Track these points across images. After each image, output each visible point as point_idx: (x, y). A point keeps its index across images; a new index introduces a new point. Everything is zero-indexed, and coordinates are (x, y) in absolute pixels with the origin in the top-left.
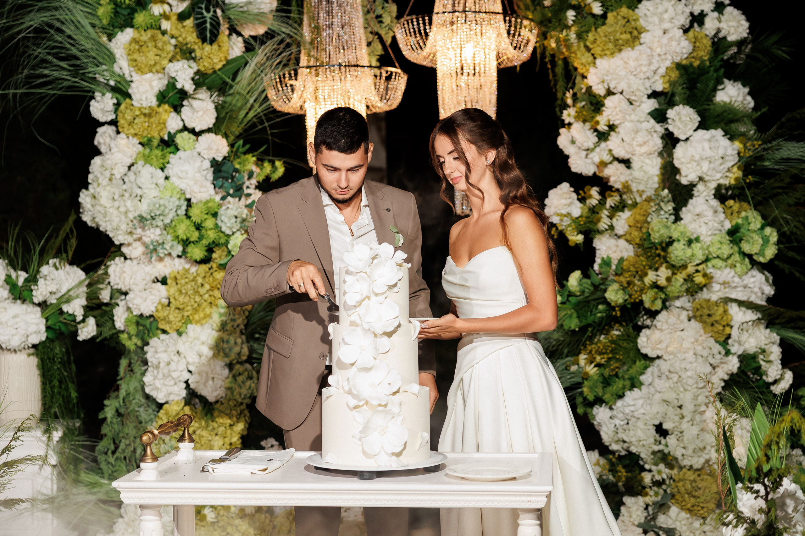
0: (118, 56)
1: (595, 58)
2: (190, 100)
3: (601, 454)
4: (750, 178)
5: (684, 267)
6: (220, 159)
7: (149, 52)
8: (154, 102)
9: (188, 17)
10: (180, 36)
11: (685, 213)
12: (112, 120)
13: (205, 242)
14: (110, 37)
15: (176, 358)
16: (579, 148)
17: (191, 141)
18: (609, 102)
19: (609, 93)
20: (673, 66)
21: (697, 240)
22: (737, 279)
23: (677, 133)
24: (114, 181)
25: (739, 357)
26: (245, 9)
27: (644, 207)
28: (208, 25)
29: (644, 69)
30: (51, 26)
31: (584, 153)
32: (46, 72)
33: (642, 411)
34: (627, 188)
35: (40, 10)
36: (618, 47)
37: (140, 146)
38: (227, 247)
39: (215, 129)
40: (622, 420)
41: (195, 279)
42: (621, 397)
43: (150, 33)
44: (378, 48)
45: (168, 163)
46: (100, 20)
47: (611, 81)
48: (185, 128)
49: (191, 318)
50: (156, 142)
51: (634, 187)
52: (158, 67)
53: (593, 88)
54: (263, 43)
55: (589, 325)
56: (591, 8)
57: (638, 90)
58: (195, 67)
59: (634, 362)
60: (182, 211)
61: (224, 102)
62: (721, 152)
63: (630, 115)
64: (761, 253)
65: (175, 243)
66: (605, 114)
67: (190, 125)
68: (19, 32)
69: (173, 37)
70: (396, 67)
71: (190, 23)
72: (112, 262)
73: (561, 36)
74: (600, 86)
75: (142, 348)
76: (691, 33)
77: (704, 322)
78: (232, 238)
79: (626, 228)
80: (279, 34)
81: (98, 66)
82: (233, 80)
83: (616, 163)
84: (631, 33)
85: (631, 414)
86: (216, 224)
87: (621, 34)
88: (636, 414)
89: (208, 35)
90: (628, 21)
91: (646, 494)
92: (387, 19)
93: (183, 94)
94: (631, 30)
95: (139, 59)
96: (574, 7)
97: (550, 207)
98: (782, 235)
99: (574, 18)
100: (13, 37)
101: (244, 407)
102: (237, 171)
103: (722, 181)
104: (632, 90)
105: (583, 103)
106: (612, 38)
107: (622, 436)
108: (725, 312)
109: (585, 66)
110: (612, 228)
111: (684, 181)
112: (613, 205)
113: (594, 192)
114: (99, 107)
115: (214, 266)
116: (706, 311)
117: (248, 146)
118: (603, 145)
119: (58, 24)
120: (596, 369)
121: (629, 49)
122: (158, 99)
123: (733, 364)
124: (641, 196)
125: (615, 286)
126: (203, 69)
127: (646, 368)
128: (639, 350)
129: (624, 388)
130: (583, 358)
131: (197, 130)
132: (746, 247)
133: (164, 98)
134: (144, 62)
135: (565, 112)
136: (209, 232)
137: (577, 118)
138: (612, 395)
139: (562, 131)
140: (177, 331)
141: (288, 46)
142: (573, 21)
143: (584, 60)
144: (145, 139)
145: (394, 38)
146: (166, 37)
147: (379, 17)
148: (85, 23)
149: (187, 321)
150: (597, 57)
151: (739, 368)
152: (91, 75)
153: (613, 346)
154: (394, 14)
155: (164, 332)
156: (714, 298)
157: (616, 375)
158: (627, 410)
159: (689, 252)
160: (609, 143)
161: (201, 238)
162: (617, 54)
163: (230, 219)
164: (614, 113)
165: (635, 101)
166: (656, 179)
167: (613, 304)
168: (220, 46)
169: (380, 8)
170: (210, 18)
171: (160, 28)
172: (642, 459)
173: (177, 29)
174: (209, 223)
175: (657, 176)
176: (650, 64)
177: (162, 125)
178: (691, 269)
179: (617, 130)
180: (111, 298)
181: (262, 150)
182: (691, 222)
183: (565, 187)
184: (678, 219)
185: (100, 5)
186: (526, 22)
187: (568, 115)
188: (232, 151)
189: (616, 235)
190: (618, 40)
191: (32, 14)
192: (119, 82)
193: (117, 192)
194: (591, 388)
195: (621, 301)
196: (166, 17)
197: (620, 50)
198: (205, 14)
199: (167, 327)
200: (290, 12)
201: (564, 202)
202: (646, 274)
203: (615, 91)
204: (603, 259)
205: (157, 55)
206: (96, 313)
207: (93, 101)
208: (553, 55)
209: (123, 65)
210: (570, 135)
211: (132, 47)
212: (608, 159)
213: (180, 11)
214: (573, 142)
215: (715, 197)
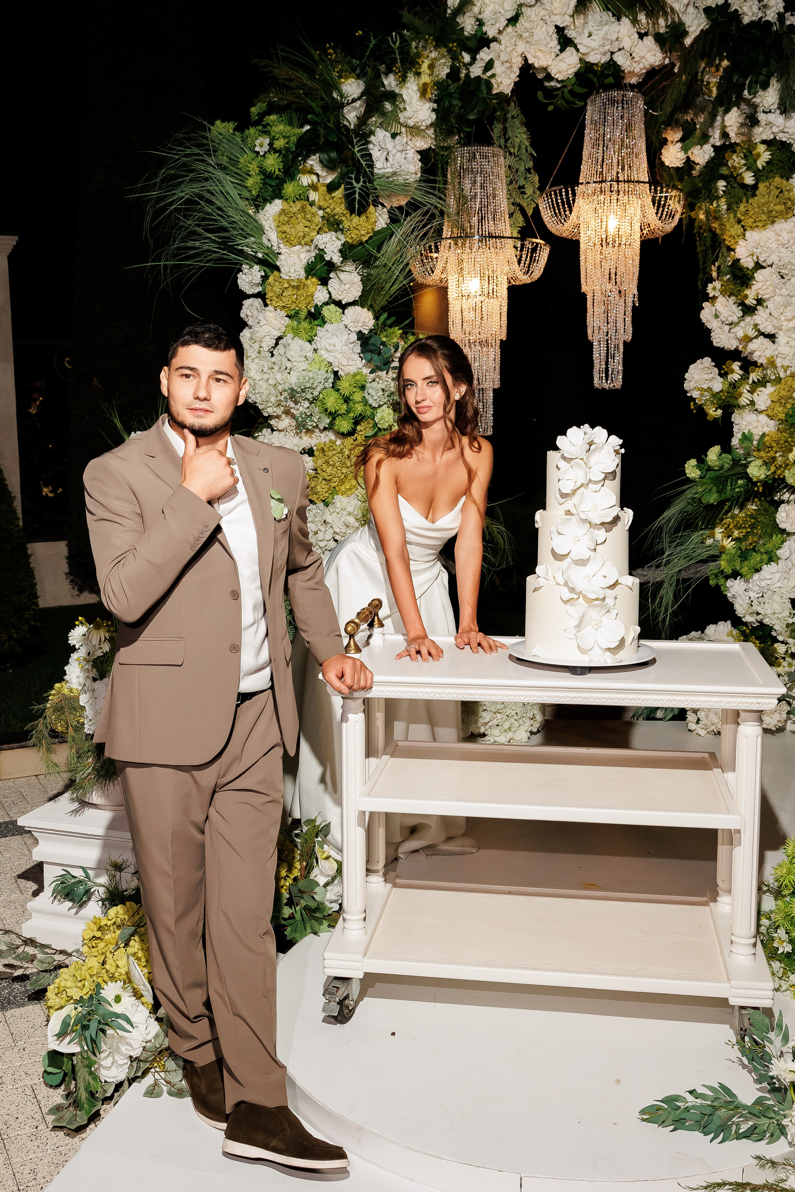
0: (266, 228)
1: (745, 230)
2: (338, 272)
3: (734, 625)
6: (366, 332)
7: (298, 224)
8: (303, 274)
9: (337, 187)
10: (328, 207)
12: (259, 292)
13: (352, 415)
14: (259, 208)
15: (322, 528)
16: (723, 322)
17: (338, 313)
18: (759, 275)
19: (759, 266)
24: (262, 354)
26: (391, 179)
27: (789, 383)
28: (357, 196)
30: (201, 197)
31: (728, 327)
32: (197, 244)
33: (779, 584)
34: (772, 363)
35: (191, 181)
36: (771, 219)
37: (287, 319)
38: (373, 419)
39: (360, 302)
40: (757, 594)
41: (341, 452)
42: (758, 570)
43: (299, 205)
44: (520, 221)
45: (316, 335)
46: (250, 191)
47: (760, 254)
48: (332, 301)
49: (337, 489)
50: (303, 314)
51: (779, 362)
52: (307, 239)
53: (741, 261)
54: (408, 214)
55: (727, 500)
56: (743, 178)
58: (342, 239)
59: (771, 536)
60: (329, 384)
61: (369, 275)
63: (780, 289)
65: (323, 416)
66: (754, 288)
67: (336, 297)
68: (171, 203)
69: (320, 208)
70: (537, 238)
71: (339, 193)
72: (260, 433)
73: (711, 207)
74: (749, 259)
78: (379, 410)
79: (769, 402)
80: (425, 206)
81: (246, 238)
82: (379, 251)
83: (762, 337)
84: (785, 204)
85: (767, 587)
86: (364, 397)
87: (775, 205)
88: (772, 588)
89: (357, 206)
90: (782, 191)
91: (779, 665)
92: (529, 191)
93: (331, 266)
94: (785, 201)
95: (288, 230)
96: (722, 177)
97: (691, 381)
99: (724, 189)
100: (164, 209)
102: (384, 344)
104: (782, 263)
105: (729, 276)
106: (765, 209)
107: (756, 608)
109: (734, 238)
110: (752, 403)
112: (756, 380)
113: (736, 366)
114: (247, 280)
115: (359, 438)
117: (393, 319)
118: (748, 319)
119: (208, 196)
120: (733, 542)
121: (782, 220)
122: (306, 271)
124: (785, 371)
125: (759, 462)
126: (350, 241)
127: (783, 542)
128: (778, 525)
129: (762, 561)
130: (719, 532)
131: (343, 303)
133: (312, 270)
134: (293, 233)
135: (710, 286)
136: (357, 405)
137: (723, 292)
138: (749, 569)
139: (706, 305)
140: (324, 501)
141: (433, 216)
142: (723, 191)
143: (733, 232)
144: (293, 312)
145: (537, 210)
146: (314, 209)
147: (521, 187)
148: (234, 193)
149: (334, 491)
150: (748, 229)
152: (240, 247)
153: (753, 521)
154: (537, 185)
157: (754, 550)
158: (763, 584)
160: (755, 317)
161: (348, 411)
162: (769, 226)
163: (377, 391)
164: (765, 287)
165: (786, 274)
167: (755, 480)
168: (367, 217)
169: (523, 178)
170: (359, 189)
171: (308, 200)
172: (775, 630)
173: (325, 200)
174: (357, 397)
177: (310, 298)
179: (764, 304)
181: (406, 322)
183: (707, 361)
185: (249, 175)
186: (674, 193)
187: (713, 289)
188: (377, 324)
189: (756, 410)
190: (771, 211)
191: (183, 185)
192: (267, 255)
193: (266, 365)
194: (729, 562)
195: (763, 477)
196: (313, 187)
197: (773, 222)
198: (355, 184)
200: (435, 181)
201: (706, 376)
202: (790, 450)
203: (764, 264)
204: (744, 433)
205: (306, 227)
207: (241, 273)
208: (700, 228)
209: (272, 237)
210: (713, 309)
211: (281, 219)
212: (752, 333)
213: (329, 180)
214: (717, 316)
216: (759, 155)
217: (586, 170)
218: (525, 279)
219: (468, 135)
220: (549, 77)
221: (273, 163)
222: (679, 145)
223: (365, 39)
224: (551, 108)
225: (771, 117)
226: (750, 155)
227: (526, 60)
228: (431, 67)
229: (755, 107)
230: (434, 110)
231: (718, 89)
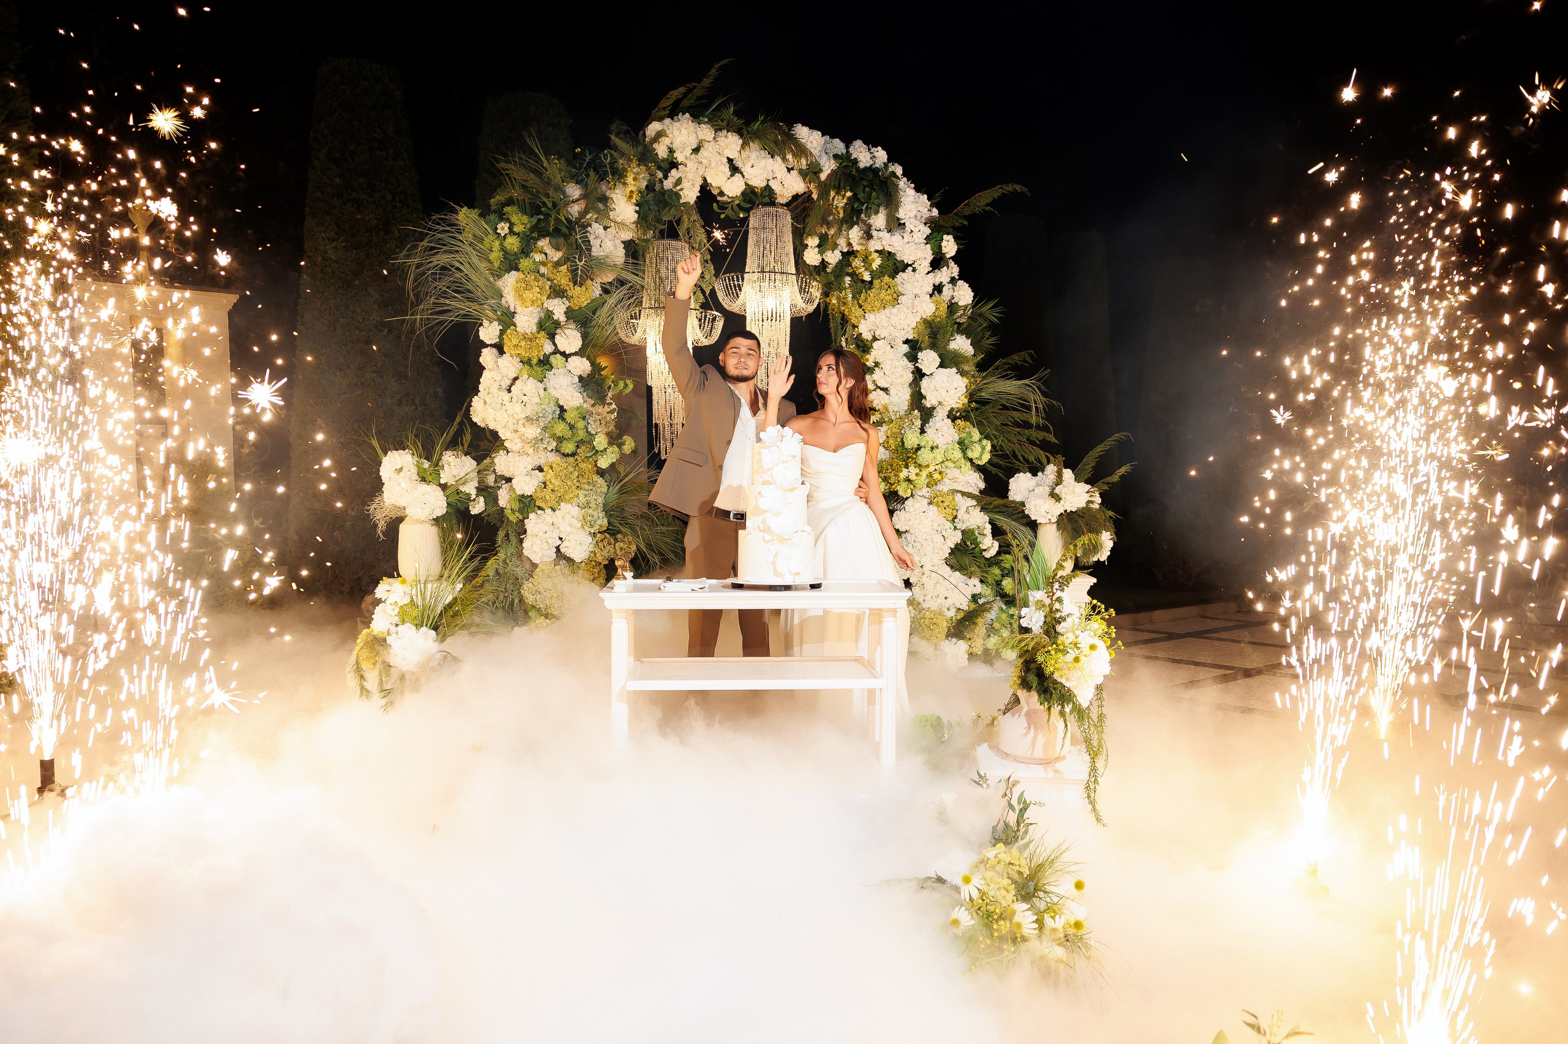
0: (505, 292)
1: (865, 313)
2: (562, 329)
4: (974, 405)
5: (928, 466)
6: (585, 376)
7: (531, 290)
8: (535, 329)
9: (563, 264)
10: (555, 279)
11: (927, 428)
12: (497, 343)
13: (575, 439)
14: (500, 277)
15: (550, 528)
17: (563, 361)
18: (875, 345)
19: (875, 339)
20: (922, 320)
22: (961, 476)
23: (926, 370)
24: (501, 390)
25: (962, 531)
26: (604, 260)
27: (898, 423)
28: (579, 271)
29: (901, 322)
30: (452, 266)
32: (448, 302)
34: (886, 409)
35: (445, 252)
36: (883, 305)
37: (522, 364)
38: (591, 443)
39: (580, 353)
43: (532, 276)
44: (702, 298)
45: (546, 377)
46: (492, 263)
47: (877, 330)
48: (558, 351)
49: (562, 498)
50: (535, 361)
51: (890, 408)
52: (539, 302)
53: (863, 335)
54: (616, 288)
56: (863, 276)
57: (897, 337)
58: (568, 304)
60: (557, 415)
61: (587, 332)
62: (955, 385)
63: (893, 355)
64: (979, 458)
65: (551, 440)
66: (873, 354)
67: (561, 348)
69: (549, 279)
70: (715, 311)
72: (497, 454)
73: (841, 295)
74: (869, 333)
75: (522, 521)
76: (934, 297)
77: (939, 506)
78: (597, 436)
80: (630, 282)
81: (489, 300)
82: (594, 316)
84: (892, 295)
86: (585, 426)
87: (885, 296)
89: (579, 279)
90: (890, 286)
93: (557, 324)
94: (892, 293)
95: (524, 295)
96: (848, 274)
98: (993, 446)
99: (850, 282)
101: (602, 566)
103: (954, 406)
104: (892, 337)
106: (879, 298)
108: (953, 499)
109: (858, 318)
111: (930, 405)
114: (487, 333)
115: (579, 458)
116: (940, 499)
119: (457, 265)
121: (891, 307)
122: (537, 328)
123: (957, 537)
124: (895, 415)
126: (574, 306)
131: (567, 353)
132: (970, 454)
133: (542, 326)
134: (528, 297)
136: (580, 432)
140: (551, 508)
141: (636, 291)
142: (849, 284)
143: (857, 314)
144: (527, 359)
145: (714, 291)
146: (544, 280)
149: (560, 499)
150: (867, 311)
151: (962, 539)
152: (482, 307)
154: (713, 272)
155: (540, 508)
156: (945, 490)
159: (931, 455)
161: (573, 435)
162: (882, 310)
163: (595, 421)
164: (879, 354)
165: (895, 345)
166: (907, 403)
168: (586, 288)
170: (582, 266)
171: (540, 272)
173: (553, 273)
174: (581, 424)
175: (908, 400)
176: (906, 319)
177: (540, 348)
178: (931, 468)
179: (881, 366)
180: (496, 481)
182: (933, 435)
184: (923, 432)
185: (492, 251)
186: (815, 283)
188: (593, 369)
190: (883, 300)
192: (506, 313)
197: (885, 307)
198: (578, 263)
199: (542, 505)
200: (636, 264)
202: (901, 471)
203: (879, 337)
205: (538, 293)
206: (484, 493)
207: (481, 327)
208: (833, 310)
209: (510, 299)
211: (519, 285)
213: (555, 259)
215: (948, 417)
216: (873, 260)
217: (751, 264)
218: (705, 342)
219: (662, 232)
220: (722, 194)
221: (513, 243)
222: (817, 249)
223: (582, 153)
224: (723, 216)
225: (881, 234)
226: (866, 260)
227: (705, 179)
228: (635, 179)
229: (869, 227)
230: (636, 212)
231: (844, 212)
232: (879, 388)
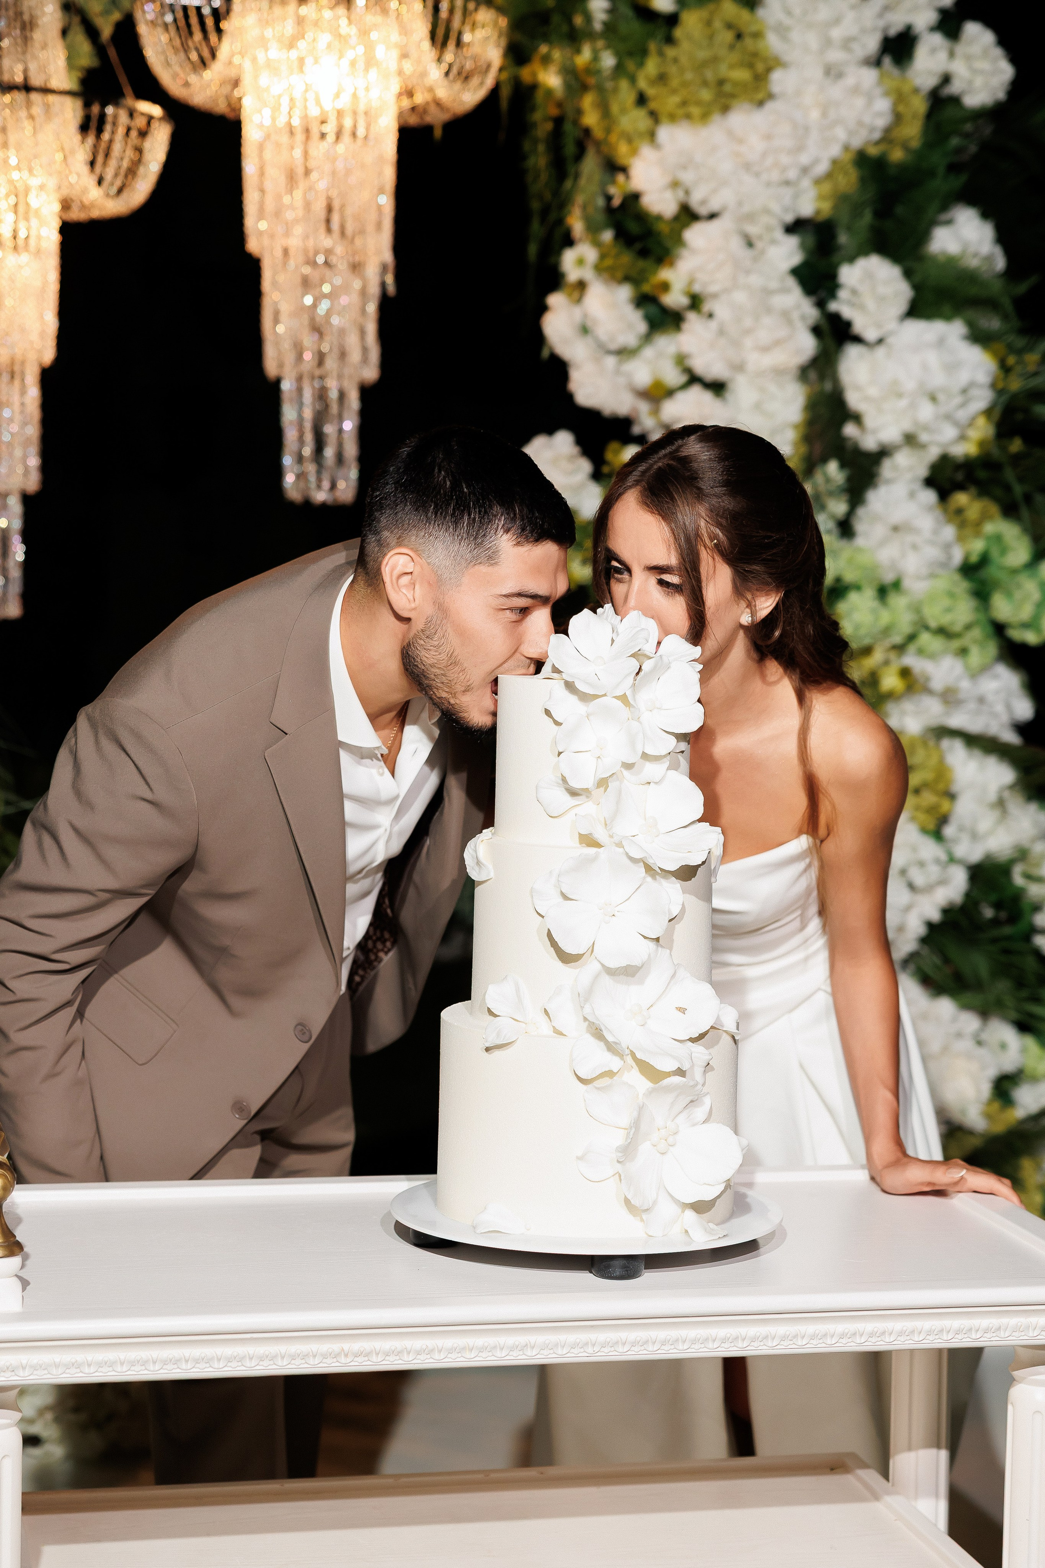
1: (657, 122)
4: (1016, 445)
5: (867, 651)
11: (863, 521)
16: (601, 346)
18: (693, 236)
19: (690, 214)
20: (848, 157)
21: (897, 585)
22: (965, 684)
23: (861, 325)
25: (968, 868)
29: (785, 159)
31: (611, 361)
36: (721, 99)
47: (694, 184)
53: (645, 199)
57: (767, 211)
62: (963, 377)
63: (748, 272)
64: (1032, 623)
66: (683, 265)
73: (576, 58)
74: (666, 196)
76: (884, 77)
83: (693, 388)
84: (749, 66)
87: (730, 67)
90: (739, 36)
94: (749, 59)
99: (606, 17)
103: (950, 448)
105: (612, 235)
106: (707, 74)
108: (942, 761)
109: (629, 139)
111: (869, 443)
118: (662, 341)
121: (746, 106)
123: (955, 886)
132: (1002, 609)
135: (566, 255)
137: (604, 272)
139: (555, 300)
143: (628, 124)
150: (664, 119)
151: (968, 895)
156: (913, 727)
159: (883, 617)
160: (681, 338)
162: (716, 118)
164: (711, 266)
165: (760, 237)
166: (792, 435)
175: (796, 427)
176: (800, 148)
178: (877, 656)
179: (706, 307)
182: (883, 543)
183: (564, 442)
186: (484, 15)
187: (576, 262)
190: (722, 82)
197: (725, 109)
203: (703, 211)
210: (577, 313)
212: (673, 377)
214: (585, 330)
215: (930, 482)
218: (105, 205)
232: (693, 379)
